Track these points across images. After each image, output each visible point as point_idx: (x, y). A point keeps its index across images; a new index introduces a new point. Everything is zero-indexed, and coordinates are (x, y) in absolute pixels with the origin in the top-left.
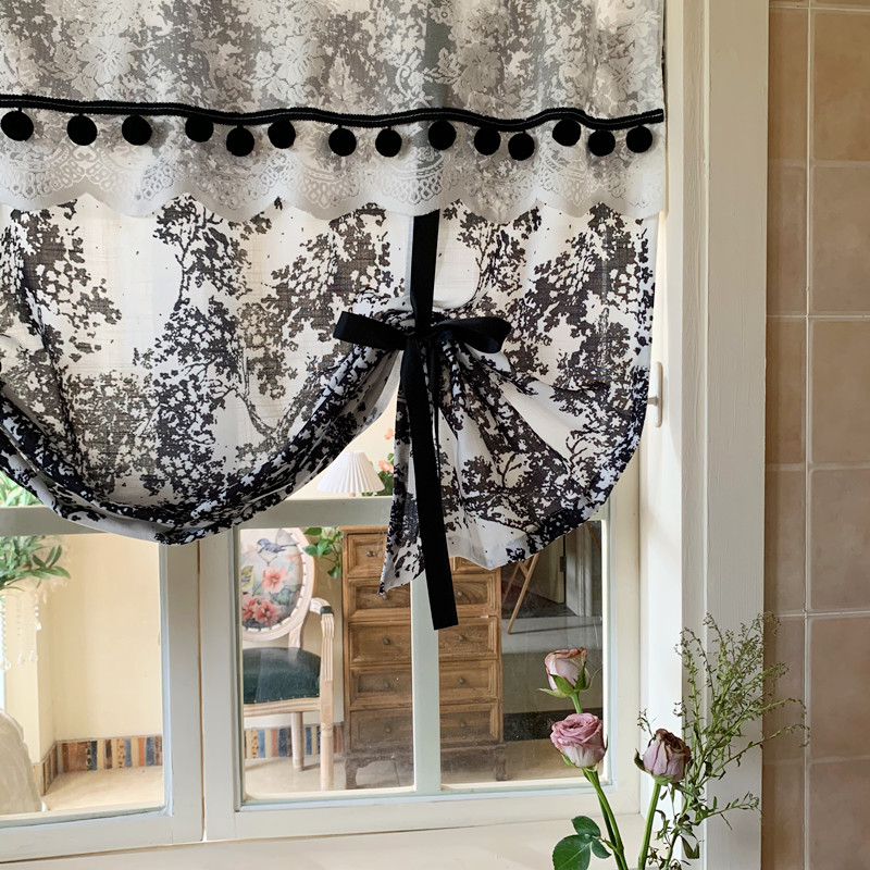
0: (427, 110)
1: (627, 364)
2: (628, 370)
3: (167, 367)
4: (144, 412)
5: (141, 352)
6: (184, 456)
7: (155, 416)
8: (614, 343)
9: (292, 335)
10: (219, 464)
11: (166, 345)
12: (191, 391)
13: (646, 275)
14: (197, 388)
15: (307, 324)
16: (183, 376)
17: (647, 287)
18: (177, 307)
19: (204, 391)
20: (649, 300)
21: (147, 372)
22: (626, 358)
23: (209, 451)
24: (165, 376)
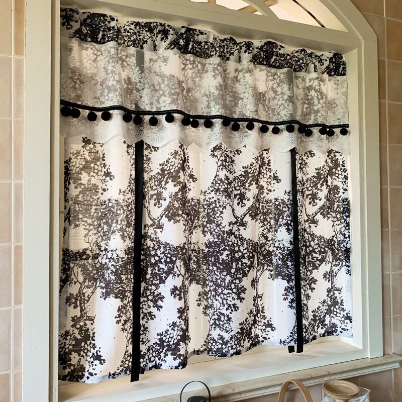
1: (340, 197)
2: (340, 199)
3: (210, 196)
4: (202, 210)
5: (203, 191)
6: (213, 224)
7: (206, 211)
8: (335, 191)
10: (224, 227)
11: (211, 189)
12: (217, 203)
13: (345, 171)
14: (219, 203)
16: (216, 199)
17: (346, 174)
18: (215, 177)
19: (221, 204)
20: (346, 178)
21: (204, 197)
22: (339, 195)
23: (221, 223)
24: (210, 198)
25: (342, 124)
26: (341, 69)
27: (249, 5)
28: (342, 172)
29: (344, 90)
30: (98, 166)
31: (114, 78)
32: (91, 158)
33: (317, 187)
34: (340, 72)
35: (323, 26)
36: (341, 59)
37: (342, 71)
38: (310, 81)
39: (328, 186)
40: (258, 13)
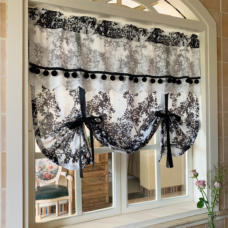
0: (166, 76)
1: (194, 120)
2: (194, 121)
3: (124, 121)
4: (119, 129)
5: (119, 118)
6: (126, 137)
7: (121, 130)
8: (192, 116)
9: (141, 115)
10: (131, 139)
11: (124, 117)
12: (128, 125)
13: (198, 104)
14: (129, 125)
15: (144, 113)
16: (127, 123)
17: (198, 106)
18: (126, 110)
19: (130, 125)
20: (198, 109)
21: (120, 122)
22: (194, 119)
23: (130, 136)
24: (124, 123)
25: (196, 77)
26: (196, 44)
27: (141, 5)
28: (196, 105)
29: (198, 56)
30: (52, 102)
31: (61, 50)
32: (47, 97)
33: (181, 113)
34: (196, 46)
35: (185, 18)
36: (197, 38)
37: (197, 45)
38: (180, 52)
39: (188, 113)
40: (146, 10)
